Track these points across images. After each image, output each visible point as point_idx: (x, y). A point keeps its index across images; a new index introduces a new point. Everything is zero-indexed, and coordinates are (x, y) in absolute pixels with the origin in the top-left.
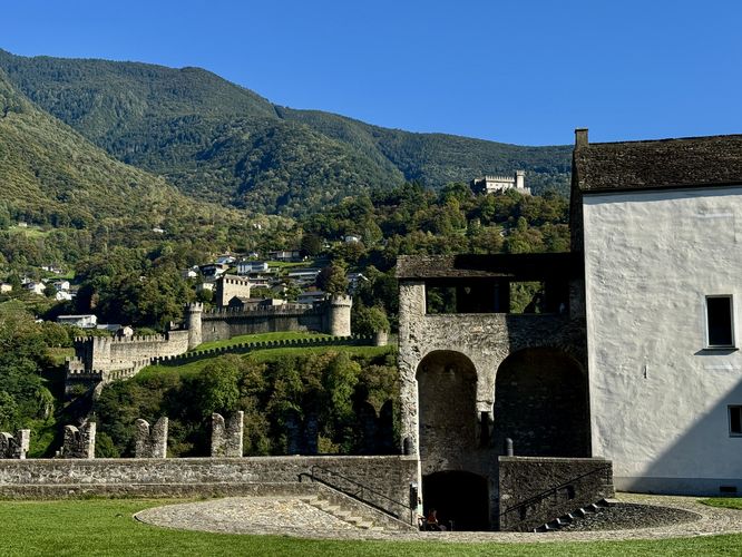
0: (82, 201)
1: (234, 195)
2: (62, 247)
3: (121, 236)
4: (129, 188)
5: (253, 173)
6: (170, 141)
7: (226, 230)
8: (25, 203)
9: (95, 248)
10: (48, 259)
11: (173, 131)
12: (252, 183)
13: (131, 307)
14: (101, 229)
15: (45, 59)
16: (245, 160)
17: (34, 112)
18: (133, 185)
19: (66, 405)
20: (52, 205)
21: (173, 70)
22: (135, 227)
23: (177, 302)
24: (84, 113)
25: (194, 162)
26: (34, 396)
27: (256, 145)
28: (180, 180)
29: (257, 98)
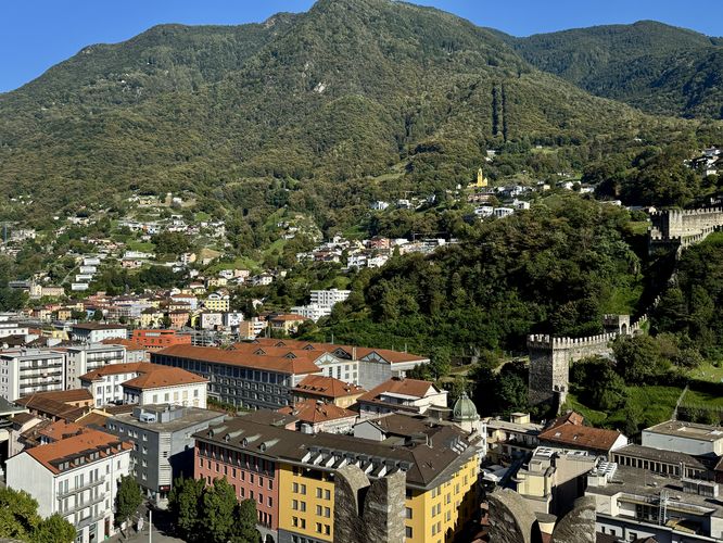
0: (576, 127)
1: (684, 110)
2: (570, 159)
3: (610, 147)
4: (607, 113)
5: (699, 91)
6: (629, 78)
7: (694, 134)
8: (539, 132)
9: (592, 157)
10: (561, 168)
11: (630, 70)
12: (698, 98)
13: (649, 192)
14: (596, 143)
15: (537, 36)
16: (691, 82)
17: (537, 72)
18: (609, 111)
19: (651, 263)
20: (558, 132)
21: (626, 26)
22: (620, 139)
23: (688, 186)
24: (566, 68)
25: (649, 90)
26: (624, 257)
27: (700, 69)
28: (640, 104)
29: (695, 35)
